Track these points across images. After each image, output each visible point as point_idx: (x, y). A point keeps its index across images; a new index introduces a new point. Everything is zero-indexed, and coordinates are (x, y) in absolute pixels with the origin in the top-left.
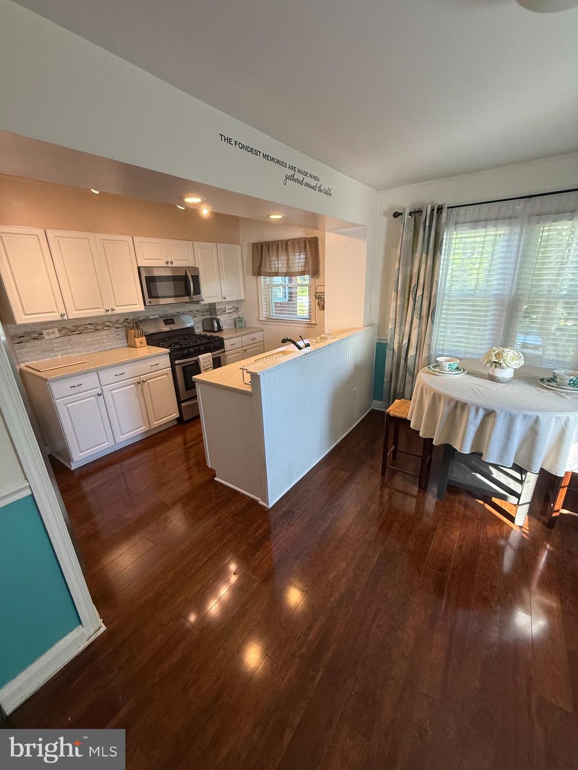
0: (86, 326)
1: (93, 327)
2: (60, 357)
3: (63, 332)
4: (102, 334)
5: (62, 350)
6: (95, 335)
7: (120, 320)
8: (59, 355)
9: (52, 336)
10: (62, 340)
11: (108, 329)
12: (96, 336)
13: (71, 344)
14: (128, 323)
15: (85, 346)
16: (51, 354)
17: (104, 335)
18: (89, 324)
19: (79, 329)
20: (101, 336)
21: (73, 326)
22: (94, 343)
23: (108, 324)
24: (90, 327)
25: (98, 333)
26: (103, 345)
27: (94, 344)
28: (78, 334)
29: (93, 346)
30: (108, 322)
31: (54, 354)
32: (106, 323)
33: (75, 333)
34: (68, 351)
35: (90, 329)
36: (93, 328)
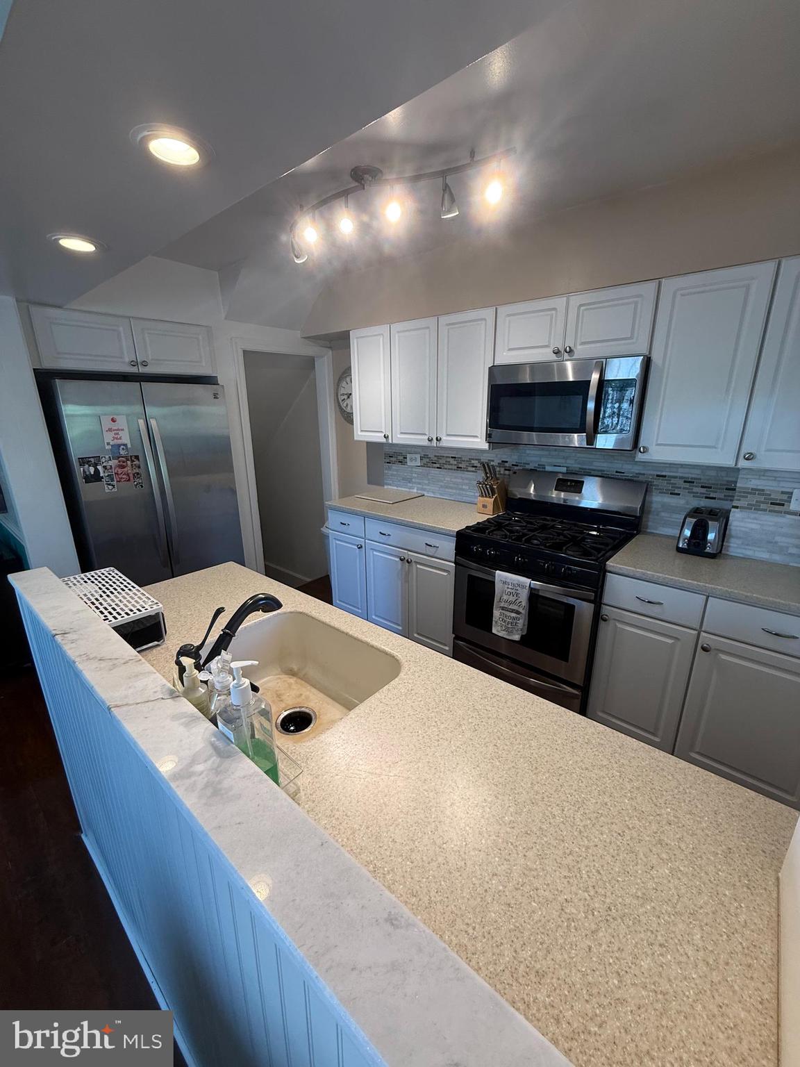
0: (448, 460)
1: (455, 463)
2: (415, 491)
3: (425, 460)
4: (463, 476)
5: (419, 484)
6: (455, 475)
7: (493, 461)
8: (416, 488)
9: (413, 464)
10: (421, 471)
11: (473, 471)
12: (456, 478)
13: (429, 480)
14: (506, 470)
15: (441, 487)
16: (409, 484)
17: (467, 479)
18: (452, 457)
19: (441, 461)
20: (462, 478)
21: (435, 456)
22: (451, 485)
23: (476, 463)
24: (452, 461)
25: (459, 474)
26: (461, 492)
27: (451, 488)
28: (438, 468)
29: (450, 490)
30: (476, 460)
31: (411, 485)
32: (473, 462)
33: (434, 465)
34: (425, 487)
35: (452, 465)
36: (455, 465)
